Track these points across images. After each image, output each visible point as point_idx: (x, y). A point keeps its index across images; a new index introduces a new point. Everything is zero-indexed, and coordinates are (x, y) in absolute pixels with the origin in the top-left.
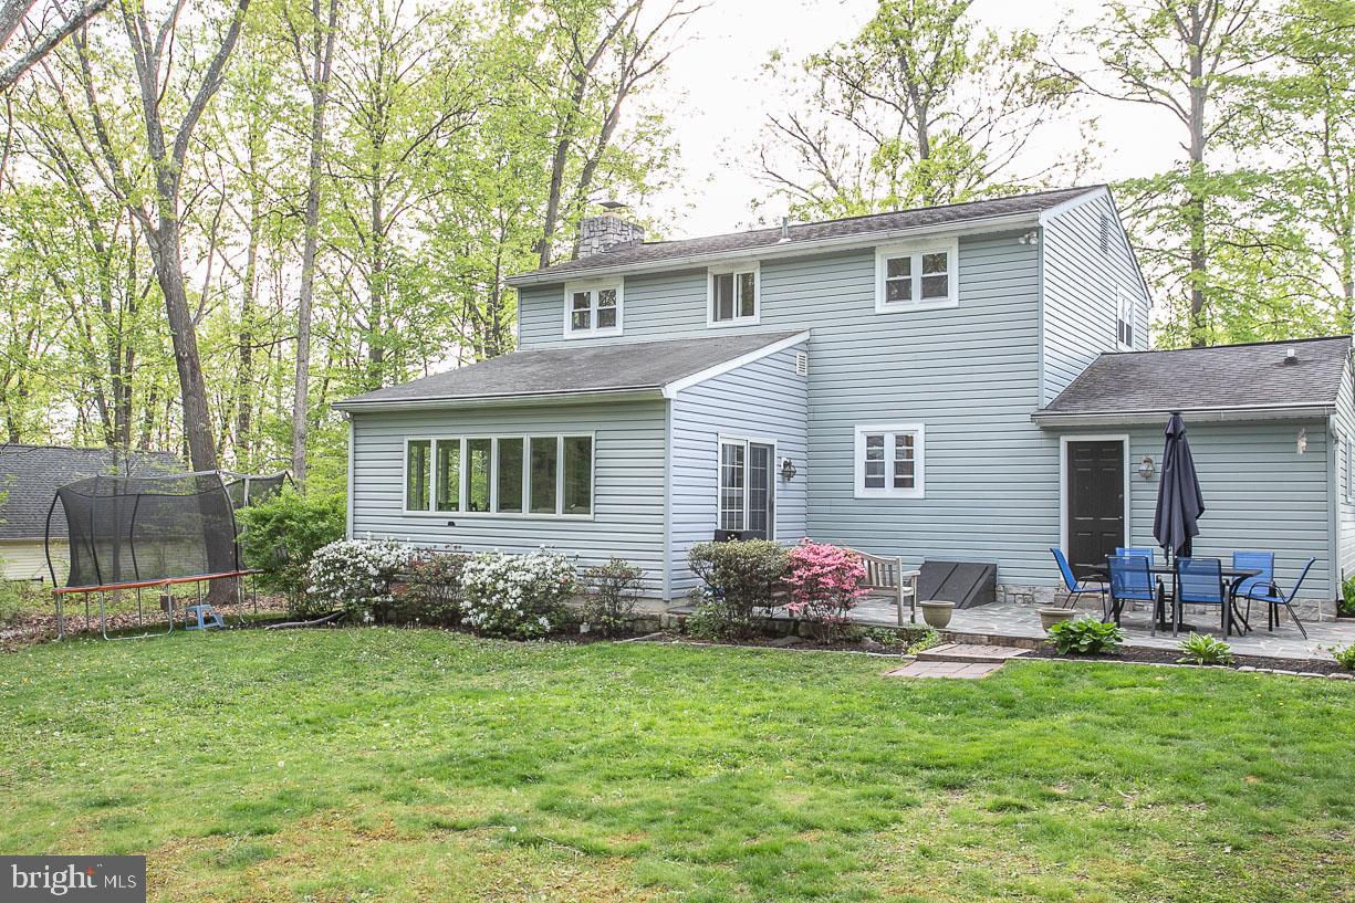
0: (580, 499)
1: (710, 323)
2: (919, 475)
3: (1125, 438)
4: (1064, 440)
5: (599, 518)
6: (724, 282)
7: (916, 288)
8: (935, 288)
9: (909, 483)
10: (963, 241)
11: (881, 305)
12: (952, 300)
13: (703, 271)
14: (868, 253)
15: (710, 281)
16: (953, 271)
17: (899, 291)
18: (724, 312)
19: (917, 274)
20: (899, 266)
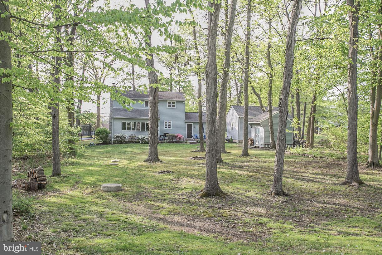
1: (145, 107)
2: (171, 127)
3: (193, 124)
4: (187, 123)
6: (147, 102)
7: (171, 106)
8: (173, 106)
10: (177, 101)
11: (167, 107)
12: (175, 108)
13: (144, 100)
14: (166, 101)
15: (145, 102)
16: (175, 104)
17: (169, 106)
18: (147, 105)
19: (171, 104)
20: (169, 103)
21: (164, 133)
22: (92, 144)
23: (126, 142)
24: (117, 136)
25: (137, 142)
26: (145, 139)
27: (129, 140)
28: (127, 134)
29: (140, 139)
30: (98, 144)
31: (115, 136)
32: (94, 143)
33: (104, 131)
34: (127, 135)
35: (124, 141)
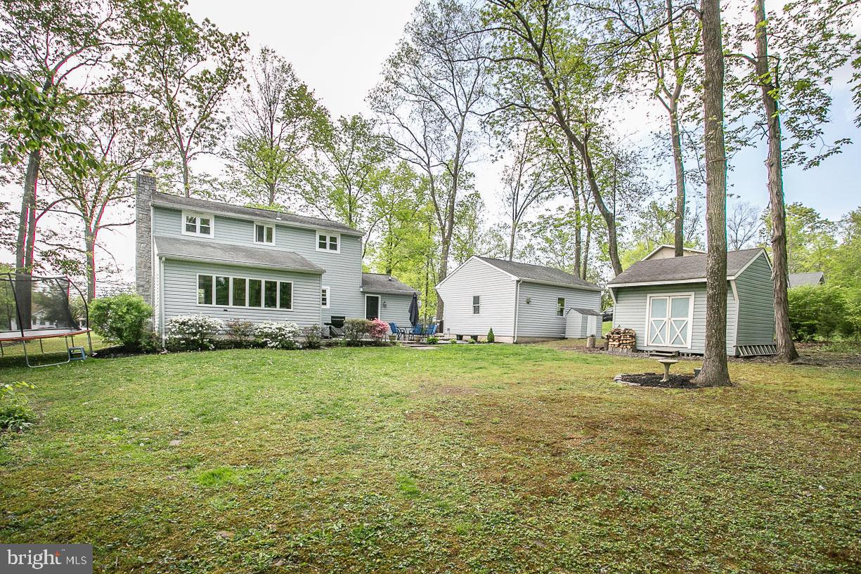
0: (286, 304)
1: (255, 242)
2: (328, 301)
3: (380, 296)
4: (366, 295)
5: (295, 310)
6: (260, 229)
7: (328, 246)
8: (333, 247)
9: (325, 304)
10: (342, 235)
11: (318, 249)
12: (338, 251)
13: (253, 222)
14: (314, 231)
15: (255, 226)
16: (339, 243)
17: (323, 246)
18: (260, 238)
19: (328, 241)
20: (323, 238)
21: (332, 317)
22: (80, 355)
23: (220, 346)
24: (184, 323)
25: (257, 345)
26: (283, 333)
27: (226, 337)
28: (219, 318)
29: (267, 335)
30: (102, 354)
31: (176, 322)
32: (87, 349)
33: (130, 305)
34: (220, 321)
35: (211, 341)
